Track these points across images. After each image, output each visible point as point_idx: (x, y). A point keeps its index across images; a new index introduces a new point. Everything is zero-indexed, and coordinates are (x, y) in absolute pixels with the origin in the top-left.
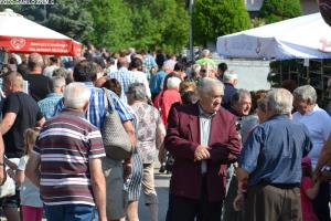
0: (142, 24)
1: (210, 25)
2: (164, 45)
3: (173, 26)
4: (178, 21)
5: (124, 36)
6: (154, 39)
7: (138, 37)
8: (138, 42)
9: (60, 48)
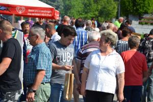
0: (88, 6)
1: (131, 5)
2: (99, 18)
3: (104, 8)
4: (107, 5)
5: (79, 12)
6: (94, 14)
7: (86, 13)
8: (86, 15)
9: (47, 13)
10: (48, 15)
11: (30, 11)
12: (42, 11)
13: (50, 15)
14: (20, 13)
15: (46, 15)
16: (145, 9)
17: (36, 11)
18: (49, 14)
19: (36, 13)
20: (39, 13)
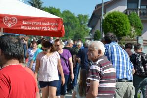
1: (112, 28)
9: (51, 26)
10: (52, 29)
11: (24, 22)
12: (43, 23)
13: (56, 30)
14: (10, 26)
15: (48, 29)
16: (124, 31)
17: (34, 23)
18: (54, 27)
19: (35, 25)
20: (38, 26)
